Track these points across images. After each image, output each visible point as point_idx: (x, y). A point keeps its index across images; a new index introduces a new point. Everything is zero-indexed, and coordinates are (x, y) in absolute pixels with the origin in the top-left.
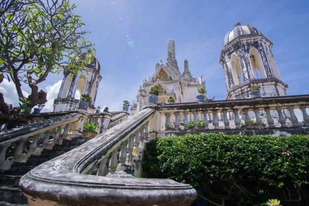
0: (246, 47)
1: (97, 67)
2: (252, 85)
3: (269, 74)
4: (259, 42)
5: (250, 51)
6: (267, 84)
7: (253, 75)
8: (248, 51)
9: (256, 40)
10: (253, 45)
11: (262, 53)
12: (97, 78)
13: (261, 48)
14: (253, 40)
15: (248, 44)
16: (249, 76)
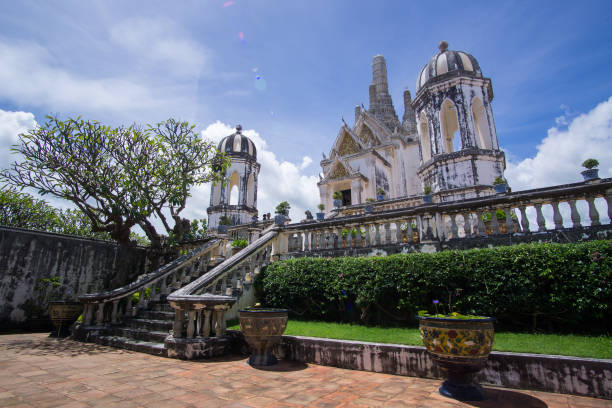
0: (437, 99)
1: (251, 153)
2: (438, 163)
3: (466, 142)
4: (458, 87)
5: (442, 106)
6: (461, 159)
7: (443, 149)
8: (438, 106)
9: (452, 85)
10: (447, 95)
11: (460, 106)
12: (253, 169)
13: (459, 98)
14: (447, 86)
15: (441, 94)
16: (437, 150)
